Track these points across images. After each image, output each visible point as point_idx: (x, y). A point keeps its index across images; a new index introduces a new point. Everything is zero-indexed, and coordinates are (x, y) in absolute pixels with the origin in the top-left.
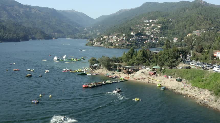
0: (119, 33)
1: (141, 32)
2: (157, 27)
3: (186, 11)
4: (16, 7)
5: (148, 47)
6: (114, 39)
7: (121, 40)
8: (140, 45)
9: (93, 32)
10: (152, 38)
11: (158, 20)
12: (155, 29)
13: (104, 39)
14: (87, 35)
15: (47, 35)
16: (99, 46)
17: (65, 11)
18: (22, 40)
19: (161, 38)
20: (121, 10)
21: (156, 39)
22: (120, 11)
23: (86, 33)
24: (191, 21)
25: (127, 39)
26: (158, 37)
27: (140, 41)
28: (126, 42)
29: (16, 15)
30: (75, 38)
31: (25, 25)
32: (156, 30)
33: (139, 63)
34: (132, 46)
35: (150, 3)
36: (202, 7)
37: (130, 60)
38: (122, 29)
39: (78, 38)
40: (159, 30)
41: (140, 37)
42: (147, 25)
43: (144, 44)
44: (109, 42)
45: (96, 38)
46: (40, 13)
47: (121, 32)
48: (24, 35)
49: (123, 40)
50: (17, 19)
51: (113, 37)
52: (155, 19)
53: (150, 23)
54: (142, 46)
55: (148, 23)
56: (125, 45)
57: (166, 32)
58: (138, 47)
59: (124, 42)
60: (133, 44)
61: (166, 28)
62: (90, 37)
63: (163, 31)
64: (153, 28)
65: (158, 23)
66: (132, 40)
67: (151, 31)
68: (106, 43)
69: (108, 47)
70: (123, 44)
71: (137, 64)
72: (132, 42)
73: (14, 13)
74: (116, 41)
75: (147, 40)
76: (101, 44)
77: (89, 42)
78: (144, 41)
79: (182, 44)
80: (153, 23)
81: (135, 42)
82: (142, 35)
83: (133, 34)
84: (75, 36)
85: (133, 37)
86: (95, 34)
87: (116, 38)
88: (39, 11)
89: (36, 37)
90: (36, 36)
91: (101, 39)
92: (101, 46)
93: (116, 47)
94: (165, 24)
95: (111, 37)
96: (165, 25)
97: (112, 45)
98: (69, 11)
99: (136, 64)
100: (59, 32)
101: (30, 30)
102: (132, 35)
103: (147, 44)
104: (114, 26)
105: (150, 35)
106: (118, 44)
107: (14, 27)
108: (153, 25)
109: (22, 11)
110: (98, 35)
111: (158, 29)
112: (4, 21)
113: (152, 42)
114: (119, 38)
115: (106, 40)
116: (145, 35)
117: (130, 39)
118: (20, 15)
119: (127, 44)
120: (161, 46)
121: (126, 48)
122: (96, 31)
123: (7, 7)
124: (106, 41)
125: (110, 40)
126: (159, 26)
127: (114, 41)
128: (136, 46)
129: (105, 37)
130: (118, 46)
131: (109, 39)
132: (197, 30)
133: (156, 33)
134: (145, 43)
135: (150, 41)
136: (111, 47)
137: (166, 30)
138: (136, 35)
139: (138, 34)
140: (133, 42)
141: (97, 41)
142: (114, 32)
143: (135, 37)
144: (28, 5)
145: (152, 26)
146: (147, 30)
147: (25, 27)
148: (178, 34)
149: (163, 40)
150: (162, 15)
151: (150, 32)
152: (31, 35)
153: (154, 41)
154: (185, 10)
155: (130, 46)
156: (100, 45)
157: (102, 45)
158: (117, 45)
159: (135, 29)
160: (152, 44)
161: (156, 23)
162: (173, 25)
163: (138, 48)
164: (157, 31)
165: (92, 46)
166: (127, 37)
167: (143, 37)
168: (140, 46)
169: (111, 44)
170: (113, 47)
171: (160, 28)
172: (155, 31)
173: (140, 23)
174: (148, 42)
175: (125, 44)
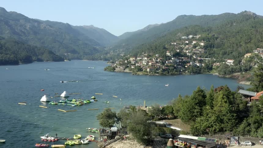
0: (150, 52)
1: (180, 52)
2: (199, 45)
3: (234, 24)
4: (22, 22)
5: (191, 73)
6: (143, 61)
7: (153, 63)
8: (180, 69)
9: (115, 52)
10: (195, 60)
11: (200, 36)
12: (197, 48)
13: (130, 62)
14: (109, 55)
15: (57, 56)
16: (123, 71)
17: (82, 26)
18: (22, 63)
19: (207, 60)
20: (150, 25)
21: (201, 61)
22: (148, 26)
23: (106, 54)
24: (247, 36)
25: (163, 62)
26: (203, 59)
27: (180, 64)
28: (161, 66)
29: (21, 31)
30: (93, 59)
31: (32, 43)
32: (199, 48)
33: (222, 128)
34: (170, 71)
35: (185, 16)
36: (254, 19)
37: (198, 119)
38: (154, 48)
39: (97, 60)
40: (203, 49)
41: (180, 59)
42: (186, 42)
43: (185, 68)
44: (136, 65)
45: (119, 60)
46: (51, 29)
47: (153, 51)
48: (25, 56)
49: (157, 62)
50: (22, 36)
51: (142, 59)
52: (196, 35)
53: (190, 40)
54: (183, 71)
55: (187, 40)
56: (160, 71)
57: (212, 52)
58: (178, 73)
59: (159, 66)
60: (171, 68)
61: (212, 46)
62: (111, 58)
63: (209, 50)
64: (195, 46)
65: (200, 40)
66: (169, 63)
67: (192, 50)
68: (133, 67)
69: (136, 74)
70: (157, 68)
71: (218, 130)
72: (169, 66)
73: (19, 28)
74: (147, 64)
75: (189, 62)
76: (126, 68)
77: (109, 66)
78: (185, 64)
79: (241, 68)
80: (193, 40)
81: (174, 66)
82: (182, 56)
83: (170, 54)
84: (93, 57)
85: (170, 58)
86: (118, 55)
87: (146, 60)
88: (50, 26)
89: (43, 59)
90: (44, 57)
91: (126, 61)
92: (125, 71)
93: (147, 73)
94: (211, 41)
95: (139, 58)
96: (210, 43)
97: (141, 71)
98: (87, 26)
99: (215, 130)
100: (74, 52)
101: (36, 49)
102: (168, 56)
103: (189, 69)
104: (142, 45)
105: (191, 56)
106: (150, 69)
107: (15, 45)
108: (194, 42)
109: (28, 26)
110: (122, 56)
111: (201, 48)
112: (4, 38)
113: (196, 65)
114: (150, 60)
115: (133, 62)
116: (185, 55)
117: (166, 61)
118: (25, 31)
119: (163, 69)
120: (208, 72)
121: (161, 74)
122: (119, 51)
123: (11, 21)
124: (132, 64)
125: (138, 63)
126: (202, 44)
127: (144, 64)
128: (176, 71)
129: (131, 59)
130: (150, 72)
131: (136, 62)
132: (258, 49)
133: (199, 53)
134: (186, 66)
135: (193, 63)
136: (140, 73)
137: (212, 48)
138: (174, 56)
139: (177, 55)
140: (171, 66)
141: (120, 65)
142: (143, 51)
143: (173, 59)
144: (37, 19)
145: (193, 44)
146: (187, 50)
147: (30, 46)
148: (230, 55)
149: (210, 63)
150: (204, 30)
151: (191, 52)
152: (37, 56)
153: (198, 65)
154: (232, 23)
155: (166, 72)
156: (124, 69)
157: (127, 70)
158: (148, 70)
159: (170, 48)
160: (196, 68)
161: (198, 40)
162: (221, 42)
163: (178, 75)
164: (200, 50)
165: (114, 71)
166: (162, 59)
167: (183, 58)
168: (180, 71)
169: (140, 69)
170: (143, 73)
171: (204, 46)
172: (198, 50)
173: (177, 40)
174: (191, 65)
175: (159, 69)
